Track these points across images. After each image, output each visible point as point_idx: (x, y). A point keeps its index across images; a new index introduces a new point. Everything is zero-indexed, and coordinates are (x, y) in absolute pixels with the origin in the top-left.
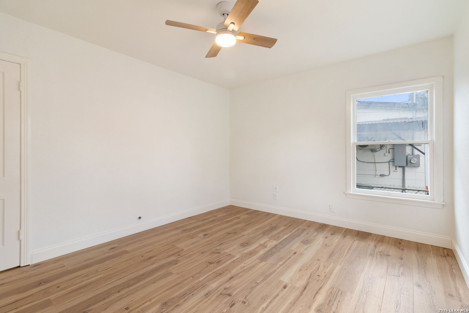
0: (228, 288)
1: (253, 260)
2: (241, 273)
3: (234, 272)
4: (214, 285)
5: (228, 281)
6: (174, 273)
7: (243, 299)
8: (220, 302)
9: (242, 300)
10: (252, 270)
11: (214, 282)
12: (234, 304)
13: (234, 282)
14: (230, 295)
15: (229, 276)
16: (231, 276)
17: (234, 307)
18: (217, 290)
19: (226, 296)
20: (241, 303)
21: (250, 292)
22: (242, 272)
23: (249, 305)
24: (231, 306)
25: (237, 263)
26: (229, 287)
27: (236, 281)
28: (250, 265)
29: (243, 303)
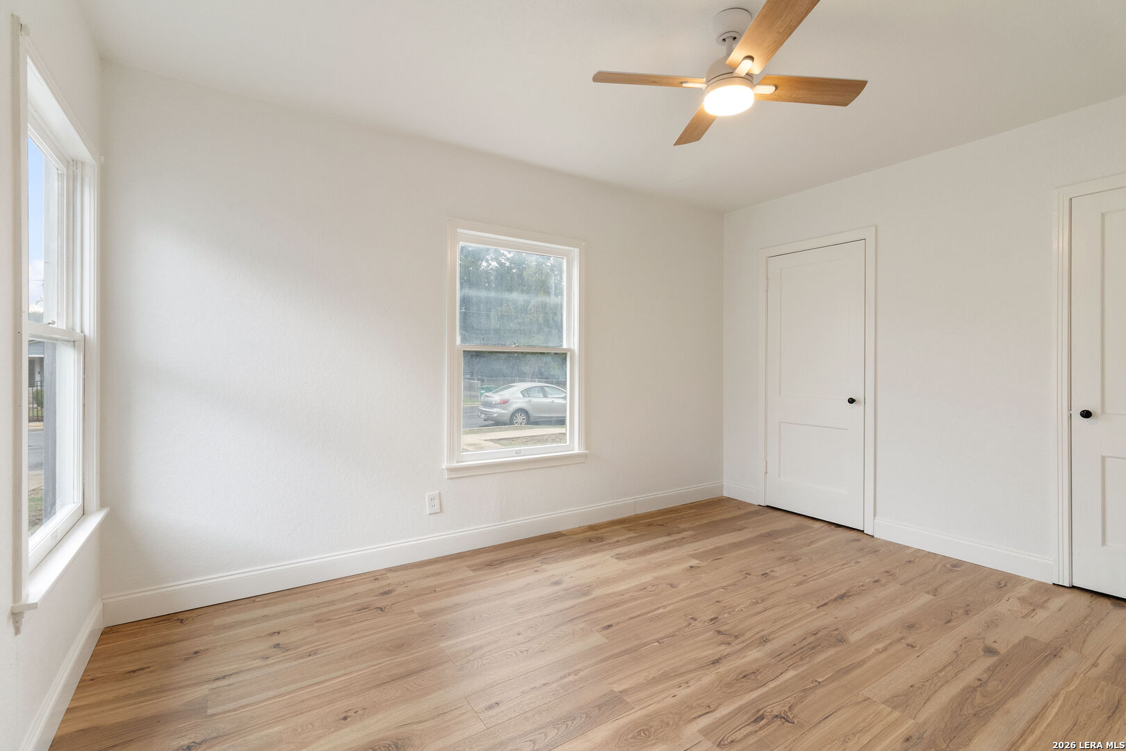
0: (722, 644)
1: (645, 705)
2: (691, 671)
3: (709, 678)
4: (754, 654)
5: (725, 657)
6: (883, 706)
7: (694, 623)
8: (736, 626)
9: (696, 622)
10: (660, 673)
11: (756, 660)
12: (712, 620)
13: (711, 652)
14: (719, 632)
15: (722, 668)
16: (717, 667)
17: (712, 617)
18: (745, 644)
19: (727, 633)
20: (698, 620)
21: (679, 630)
22: (686, 673)
23: (686, 615)
24: (716, 618)
25: (699, 702)
26: (720, 645)
27: (704, 654)
28: (660, 687)
29: (696, 619)
